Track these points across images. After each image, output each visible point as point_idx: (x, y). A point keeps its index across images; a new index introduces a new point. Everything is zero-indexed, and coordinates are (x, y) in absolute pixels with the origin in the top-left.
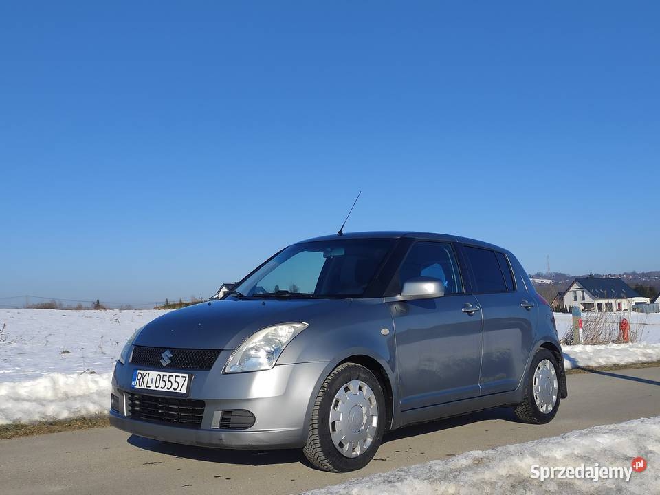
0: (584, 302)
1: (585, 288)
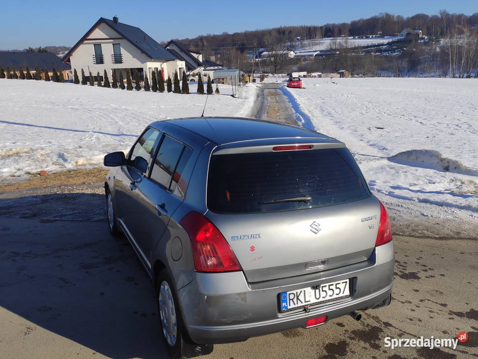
0: (118, 66)
1: (124, 37)
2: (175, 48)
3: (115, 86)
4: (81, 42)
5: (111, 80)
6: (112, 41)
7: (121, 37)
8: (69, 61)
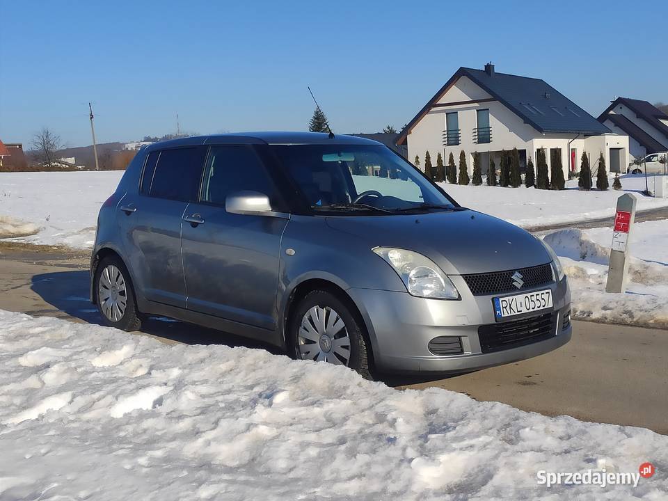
0: (483, 148)
1: (496, 97)
2: (625, 112)
3: (477, 181)
4: (426, 110)
5: (471, 171)
6: (476, 104)
7: (490, 97)
8: (405, 142)
